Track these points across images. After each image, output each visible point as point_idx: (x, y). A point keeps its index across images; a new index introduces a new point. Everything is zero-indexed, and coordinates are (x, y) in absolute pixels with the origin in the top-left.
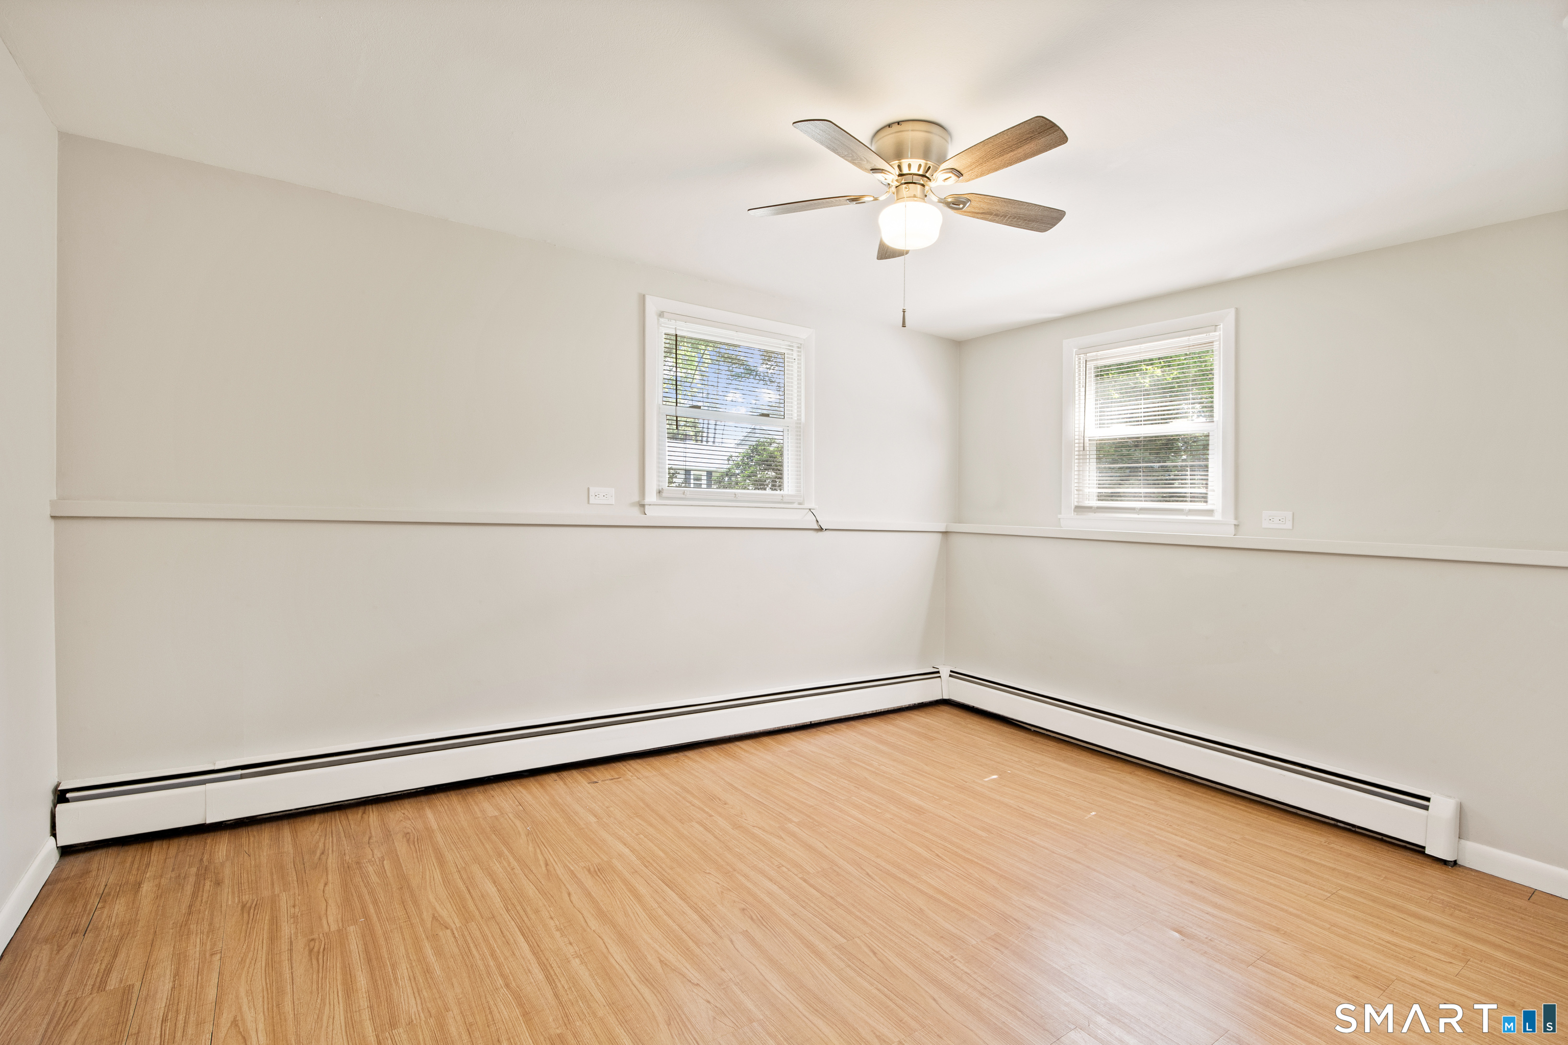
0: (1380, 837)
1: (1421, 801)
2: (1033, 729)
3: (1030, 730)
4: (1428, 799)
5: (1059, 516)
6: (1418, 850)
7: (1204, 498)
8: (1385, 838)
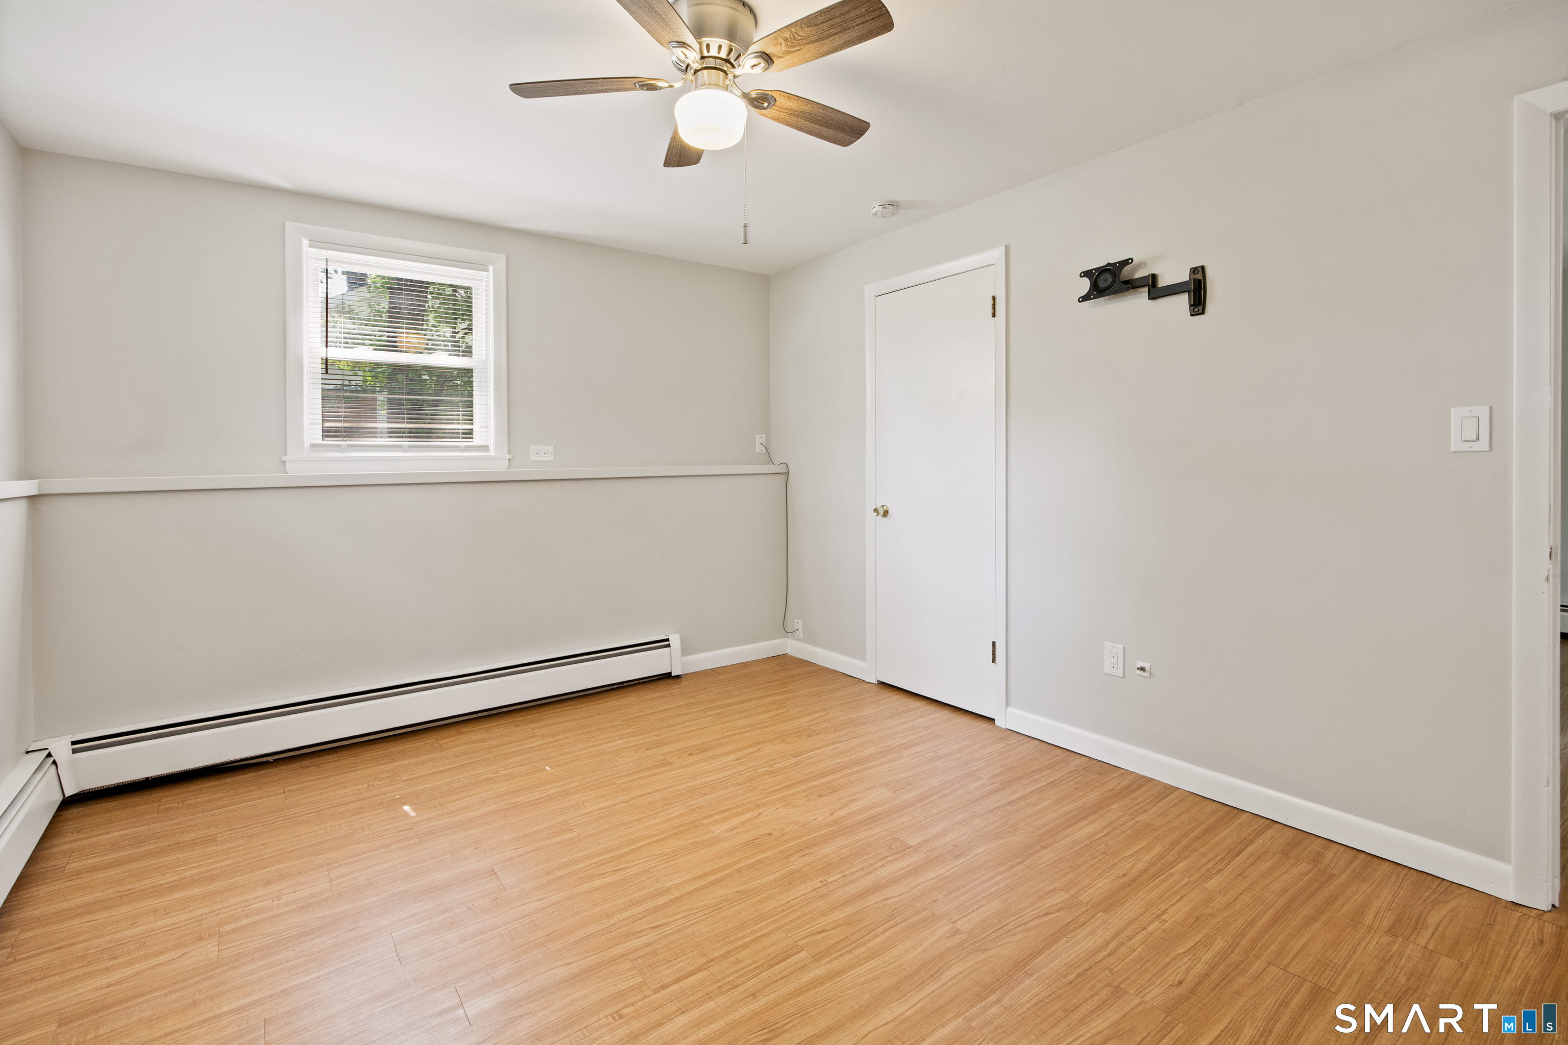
0: (638, 682)
1: (664, 643)
2: (270, 759)
3: (267, 762)
4: (667, 640)
5: (284, 458)
6: (668, 676)
7: (469, 434)
8: (640, 681)
